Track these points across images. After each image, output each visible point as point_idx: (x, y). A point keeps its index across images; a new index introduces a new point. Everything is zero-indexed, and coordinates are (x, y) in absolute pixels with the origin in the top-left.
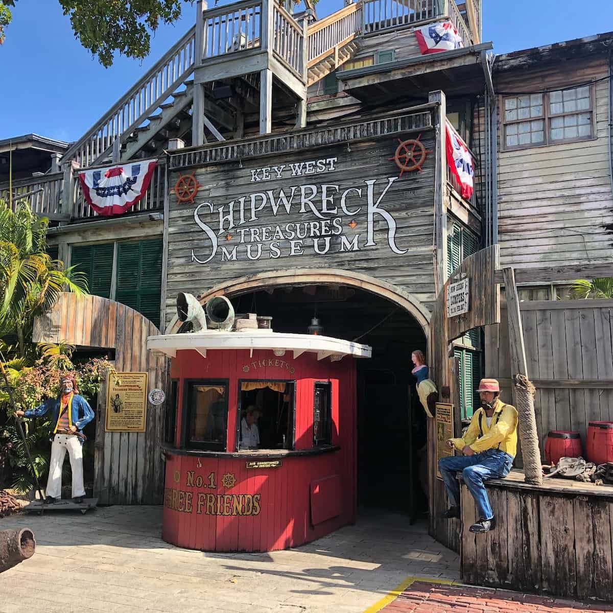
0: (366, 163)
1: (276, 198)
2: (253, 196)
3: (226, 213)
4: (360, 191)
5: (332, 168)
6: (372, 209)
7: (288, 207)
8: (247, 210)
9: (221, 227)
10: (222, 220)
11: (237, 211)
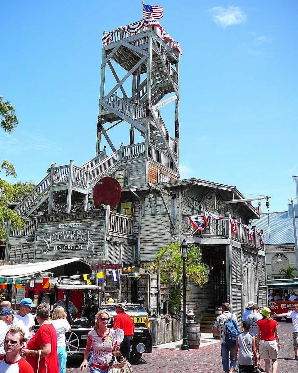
0: (88, 225)
1: (65, 234)
2: (59, 233)
3: (52, 237)
4: (86, 234)
5: (80, 226)
6: (89, 240)
7: (68, 237)
8: (57, 236)
9: (50, 242)
10: (50, 239)
11: (54, 237)
